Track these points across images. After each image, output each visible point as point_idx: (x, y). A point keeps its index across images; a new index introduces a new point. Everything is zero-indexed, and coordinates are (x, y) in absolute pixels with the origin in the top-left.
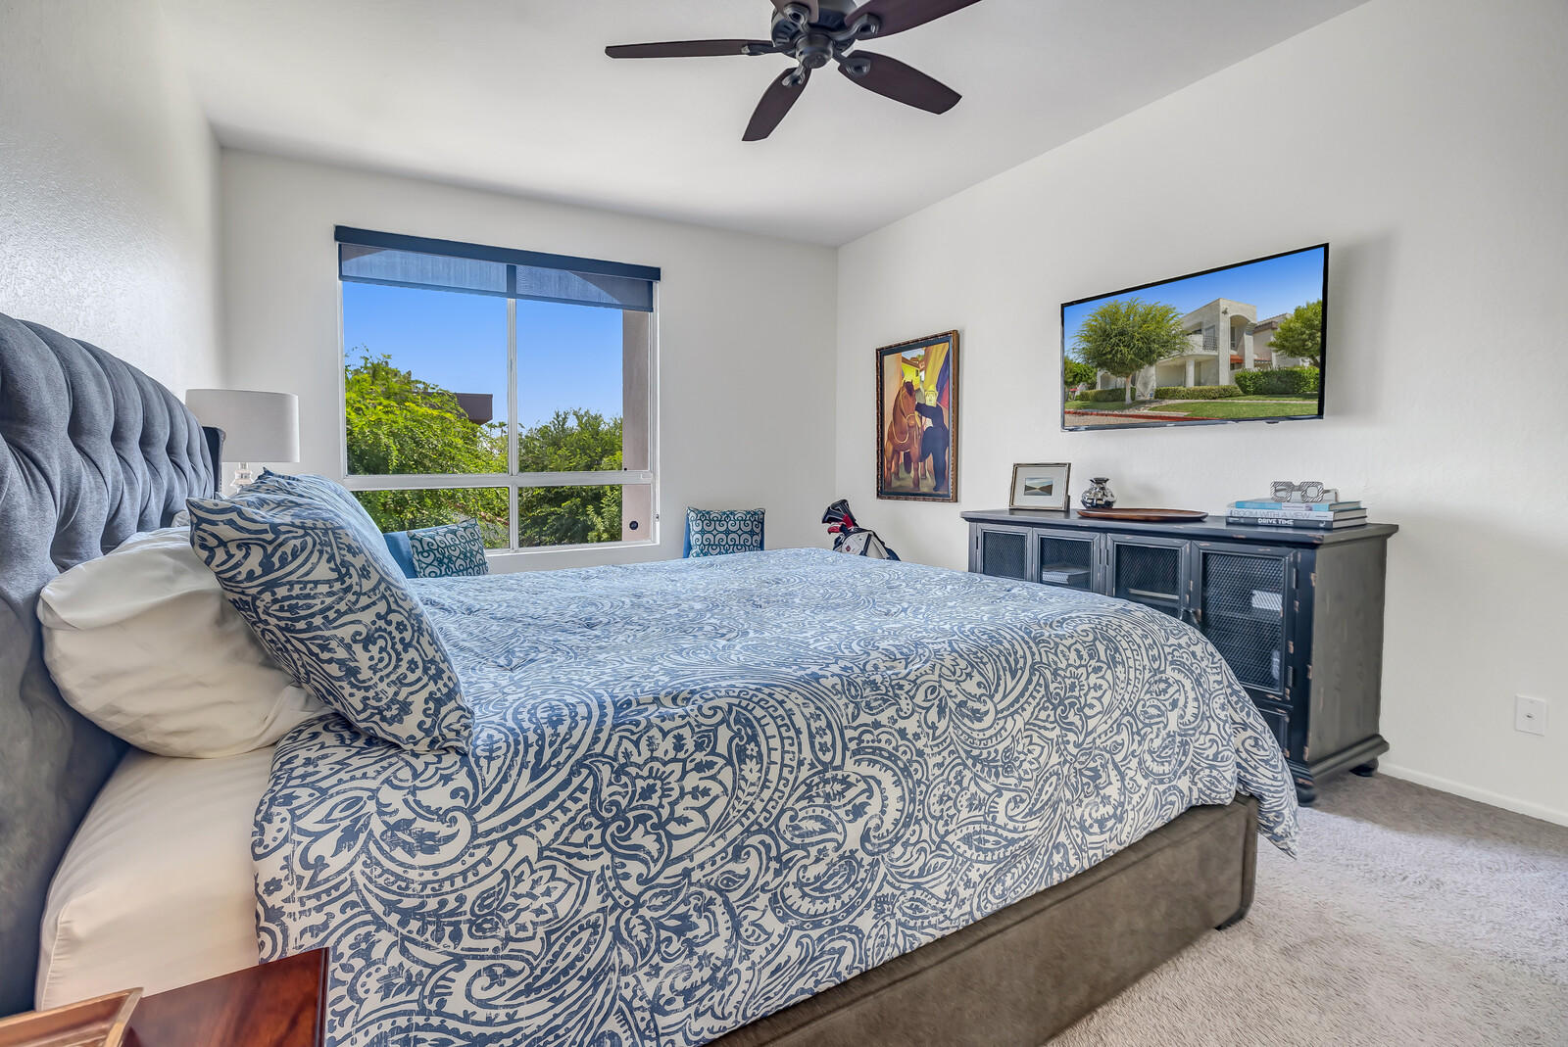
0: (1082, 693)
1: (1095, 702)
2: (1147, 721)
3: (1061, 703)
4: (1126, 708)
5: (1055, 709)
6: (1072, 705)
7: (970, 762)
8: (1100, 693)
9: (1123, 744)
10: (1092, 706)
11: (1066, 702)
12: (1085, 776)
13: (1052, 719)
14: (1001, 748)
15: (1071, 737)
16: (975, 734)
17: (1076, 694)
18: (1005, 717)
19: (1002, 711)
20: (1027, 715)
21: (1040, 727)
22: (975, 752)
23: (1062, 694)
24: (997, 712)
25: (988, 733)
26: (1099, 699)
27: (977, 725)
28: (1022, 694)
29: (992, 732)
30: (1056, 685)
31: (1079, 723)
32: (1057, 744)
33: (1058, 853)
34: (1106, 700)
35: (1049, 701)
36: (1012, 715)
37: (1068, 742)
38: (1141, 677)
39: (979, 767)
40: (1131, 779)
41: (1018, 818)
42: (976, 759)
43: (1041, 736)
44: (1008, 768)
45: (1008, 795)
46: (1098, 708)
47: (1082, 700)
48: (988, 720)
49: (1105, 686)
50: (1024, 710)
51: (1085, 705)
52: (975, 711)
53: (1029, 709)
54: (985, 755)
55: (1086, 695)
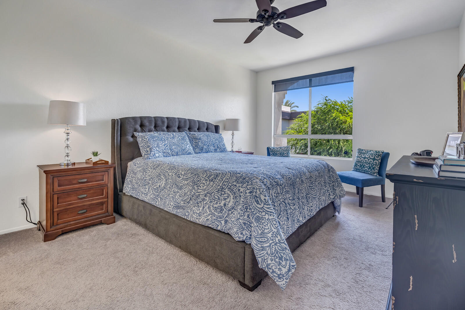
0: (200, 183)
1: (202, 186)
2: (214, 198)
3: (194, 183)
4: (209, 192)
5: (193, 183)
6: (196, 184)
7: (175, 184)
8: (204, 185)
9: (206, 200)
10: (200, 187)
11: (196, 183)
12: (196, 202)
13: (191, 185)
14: (180, 185)
15: (194, 191)
16: (177, 180)
17: (198, 183)
18: (183, 180)
19: (184, 179)
20: (188, 182)
21: (189, 186)
22: (176, 183)
23: (196, 181)
24: (183, 178)
25: (179, 181)
26: (203, 186)
27: (178, 179)
28: (189, 178)
29: (180, 181)
30: (196, 179)
31: (196, 189)
32: (190, 190)
33: (188, 213)
34: (204, 187)
35: (192, 181)
36: (185, 180)
37: (193, 191)
38: (216, 187)
39: (176, 186)
40: (205, 209)
41: (180, 199)
42: (176, 184)
43: (188, 187)
44: (180, 189)
45: (179, 194)
46: (202, 188)
47: (199, 185)
48: (180, 179)
49: (206, 184)
50: (188, 181)
51: (199, 186)
52: (180, 176)
53: (189, 181)
54: (177, 184)
55: (200, 184)
